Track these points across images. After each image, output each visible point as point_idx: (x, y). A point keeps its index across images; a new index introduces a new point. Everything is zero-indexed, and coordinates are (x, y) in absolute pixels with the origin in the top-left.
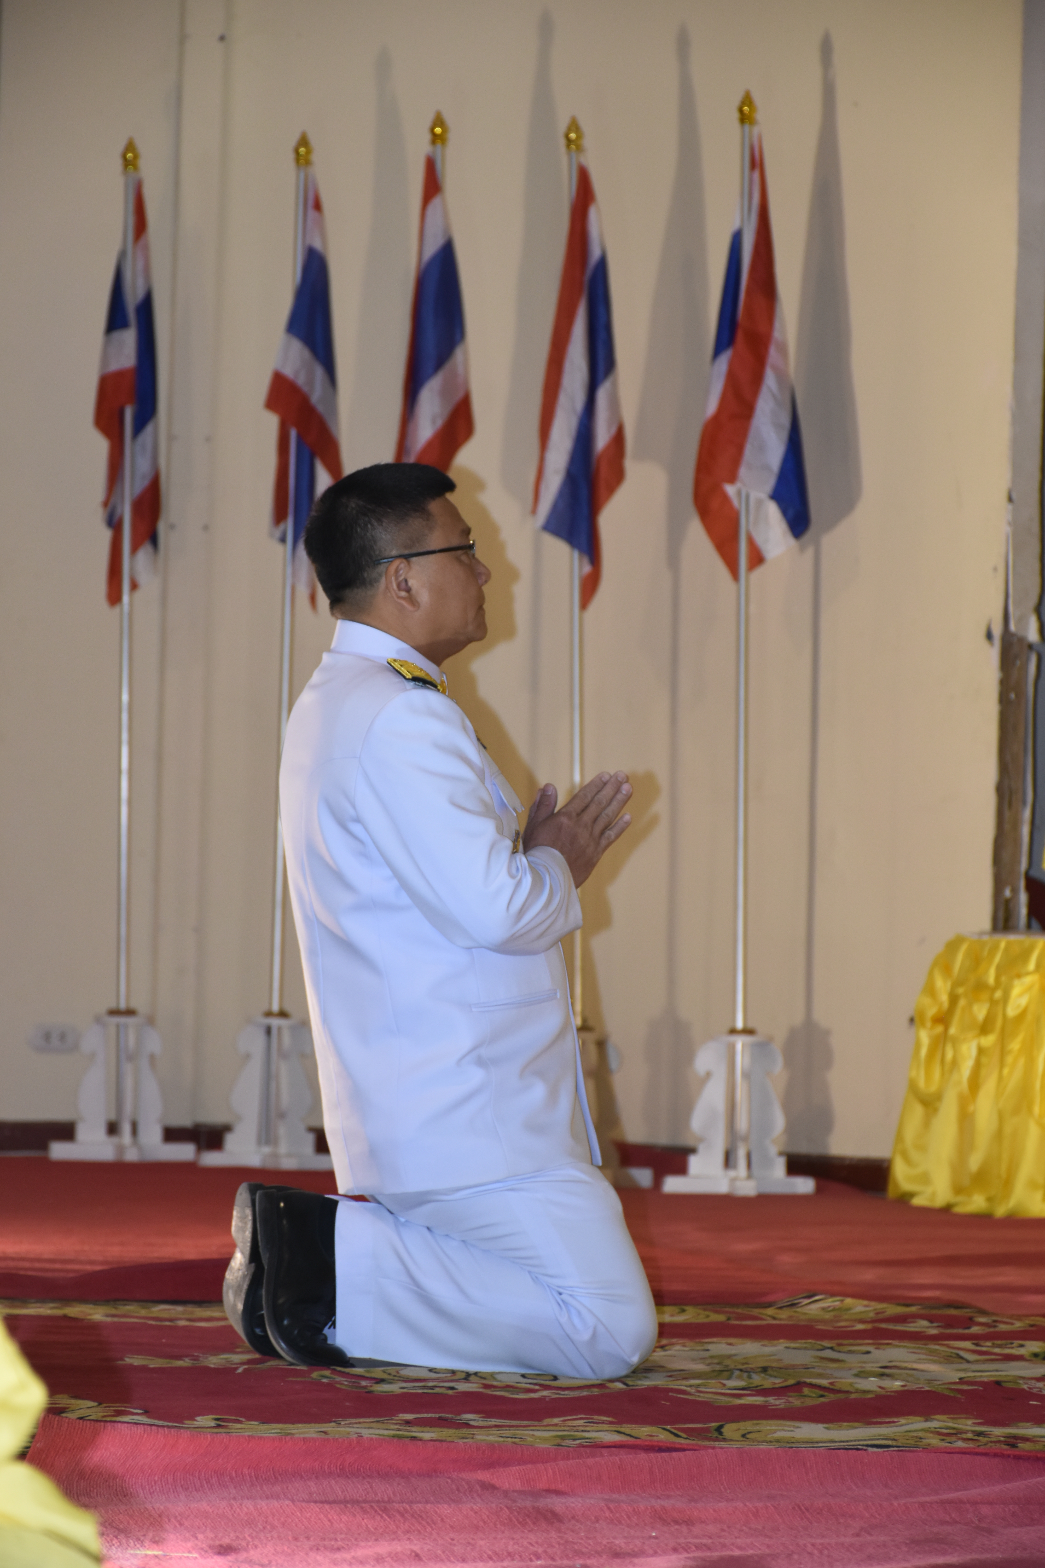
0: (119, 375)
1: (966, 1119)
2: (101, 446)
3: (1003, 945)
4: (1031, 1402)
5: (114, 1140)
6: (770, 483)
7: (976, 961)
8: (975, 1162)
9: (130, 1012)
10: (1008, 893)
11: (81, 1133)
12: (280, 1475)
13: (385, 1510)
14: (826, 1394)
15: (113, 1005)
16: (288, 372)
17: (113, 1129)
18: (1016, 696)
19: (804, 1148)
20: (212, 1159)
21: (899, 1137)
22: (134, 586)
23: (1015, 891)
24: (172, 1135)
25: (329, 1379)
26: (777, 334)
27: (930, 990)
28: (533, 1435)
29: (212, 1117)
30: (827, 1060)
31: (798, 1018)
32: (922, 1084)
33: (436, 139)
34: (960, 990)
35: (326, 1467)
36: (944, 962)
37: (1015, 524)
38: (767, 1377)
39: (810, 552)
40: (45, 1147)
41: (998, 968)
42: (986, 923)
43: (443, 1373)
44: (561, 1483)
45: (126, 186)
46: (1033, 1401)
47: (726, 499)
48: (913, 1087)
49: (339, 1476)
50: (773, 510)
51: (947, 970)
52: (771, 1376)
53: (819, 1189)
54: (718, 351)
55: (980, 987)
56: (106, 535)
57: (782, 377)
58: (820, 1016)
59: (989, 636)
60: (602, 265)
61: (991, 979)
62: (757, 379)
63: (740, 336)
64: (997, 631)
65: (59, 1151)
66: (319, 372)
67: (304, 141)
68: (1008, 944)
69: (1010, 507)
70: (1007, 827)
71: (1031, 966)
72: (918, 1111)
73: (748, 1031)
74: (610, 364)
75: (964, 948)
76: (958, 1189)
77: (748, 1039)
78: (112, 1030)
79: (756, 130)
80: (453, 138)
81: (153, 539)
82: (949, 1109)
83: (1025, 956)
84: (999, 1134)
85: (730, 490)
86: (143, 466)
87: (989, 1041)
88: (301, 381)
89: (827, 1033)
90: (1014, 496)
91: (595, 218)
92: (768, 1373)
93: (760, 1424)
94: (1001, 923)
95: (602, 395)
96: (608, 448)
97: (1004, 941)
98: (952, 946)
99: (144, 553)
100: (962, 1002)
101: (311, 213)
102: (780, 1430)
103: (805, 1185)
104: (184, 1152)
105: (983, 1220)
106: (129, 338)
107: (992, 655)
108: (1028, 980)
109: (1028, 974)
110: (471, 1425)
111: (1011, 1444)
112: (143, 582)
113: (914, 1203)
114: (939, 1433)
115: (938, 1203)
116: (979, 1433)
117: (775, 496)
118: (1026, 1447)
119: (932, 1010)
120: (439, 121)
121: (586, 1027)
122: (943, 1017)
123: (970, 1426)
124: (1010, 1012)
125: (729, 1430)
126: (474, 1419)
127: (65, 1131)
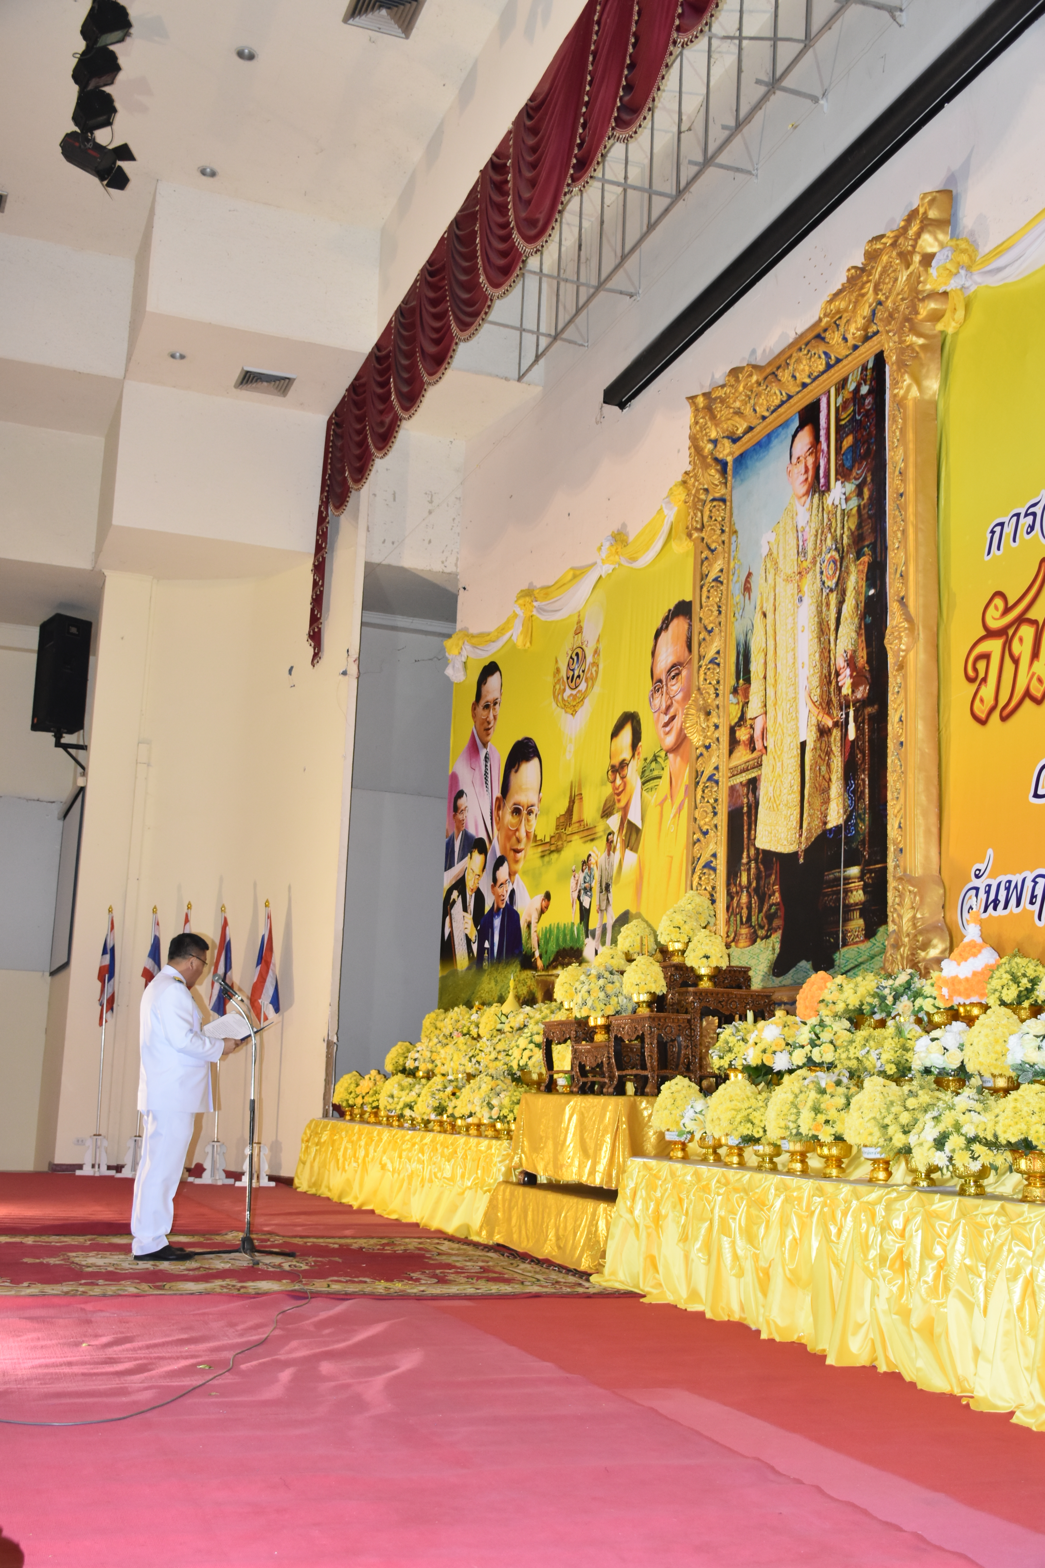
0: (104, 966)
1: (312, 1167)
2: (99, 984)
3: (322, 1122)
4: (259, 1272)
5: (94, 1169)
6: (270, 1000)
7: (317, 1126)
8: (313, 1180)
9: (99, 1135)
10: (327, 1107)
11: (85, 1167)
13: (44, 1322)
15: (95, 1133)
16: (148, 967)
17: (93, 1166)
18: (330, 1056)
19: (275, 1173)
20: (119, 1175)
21: (296, 1172)
22: (106, 1021)
23: (329, 1107)
24: (109, 1168)
25: (75, 1266)
26: (273, 960)
27: (305, 1133)
28: (111, 1289)
29: (121, 1163)
30: (280, 1150)
31: (274, 1139)
32: (303, 1158)
33: (188, 908)
34: (312, 1134)
36: (309, 1126)
37: (332, 1012)
39: (281, 1017)
40: (74, 1171)
41: (322, 1128)
42: (321, 1116)
45: (109, 917)
47: (259, 1003)
48: (300, 1159)
50: (271, 1006)
51: (310, 1128)
53: (276, 1185)
54: (257, 965)
55: (317, 1133)
56: (99, 1008)
57: (274, 973)
59: (324, 1040)
60: (229, 942)
61: (319, 1132)
62: (267, 972)
63: (263, 961)
64: (326, 1039)
65: (78, 1173)
66: (156, 967)
67: (155, 908)
68: (324, 1122)
70: (327, 1090)
71: (328, 1129)
72: (302, 1165)
73: (259, 1143)
74: (231, 968)
75: (314, 1122)
76: (310, 1187)
77: (259, 1145)
78: (94, 1140)
79: (269, 909)
80: (193, 908)
81: (112, 1009)
82: (308, 1165)
83: (327, 1125)
84: (319, 1174)
85: (260, 1001)
86: (111, 991)
87: (318, 1147)
88: (151, 970)
89: (281, 1143)
90: (332, 1005)
91: (228, 931)
94: (325, 1116)
97: (326, 1120)
98: (311, 1122)
99: (110, 1012)
100: (312, 1137)
101: (156, 925)
103: (273, 1184)
104: (112, 1173)
105: (314, 1196)
106: (108, 957)
107: (325, 1045)
108: (327, 1132)
110: (97, 1285)
111: (239, 1290)
112: (109, 1020)
113: (299, 1190)
114: (222, 1286)
115: (304, 1190)
116: (233, 1286)
117: (271, 1003)
118: (242, 1291)
119: (305, 1139)
120: (189, 904)
121: (218, 1141)
122: (308, 1141)
123: (234, 1283)
124: (322, 1140)
125: (168, 1286)
126: (101, 1282)
127: (80, 1167)
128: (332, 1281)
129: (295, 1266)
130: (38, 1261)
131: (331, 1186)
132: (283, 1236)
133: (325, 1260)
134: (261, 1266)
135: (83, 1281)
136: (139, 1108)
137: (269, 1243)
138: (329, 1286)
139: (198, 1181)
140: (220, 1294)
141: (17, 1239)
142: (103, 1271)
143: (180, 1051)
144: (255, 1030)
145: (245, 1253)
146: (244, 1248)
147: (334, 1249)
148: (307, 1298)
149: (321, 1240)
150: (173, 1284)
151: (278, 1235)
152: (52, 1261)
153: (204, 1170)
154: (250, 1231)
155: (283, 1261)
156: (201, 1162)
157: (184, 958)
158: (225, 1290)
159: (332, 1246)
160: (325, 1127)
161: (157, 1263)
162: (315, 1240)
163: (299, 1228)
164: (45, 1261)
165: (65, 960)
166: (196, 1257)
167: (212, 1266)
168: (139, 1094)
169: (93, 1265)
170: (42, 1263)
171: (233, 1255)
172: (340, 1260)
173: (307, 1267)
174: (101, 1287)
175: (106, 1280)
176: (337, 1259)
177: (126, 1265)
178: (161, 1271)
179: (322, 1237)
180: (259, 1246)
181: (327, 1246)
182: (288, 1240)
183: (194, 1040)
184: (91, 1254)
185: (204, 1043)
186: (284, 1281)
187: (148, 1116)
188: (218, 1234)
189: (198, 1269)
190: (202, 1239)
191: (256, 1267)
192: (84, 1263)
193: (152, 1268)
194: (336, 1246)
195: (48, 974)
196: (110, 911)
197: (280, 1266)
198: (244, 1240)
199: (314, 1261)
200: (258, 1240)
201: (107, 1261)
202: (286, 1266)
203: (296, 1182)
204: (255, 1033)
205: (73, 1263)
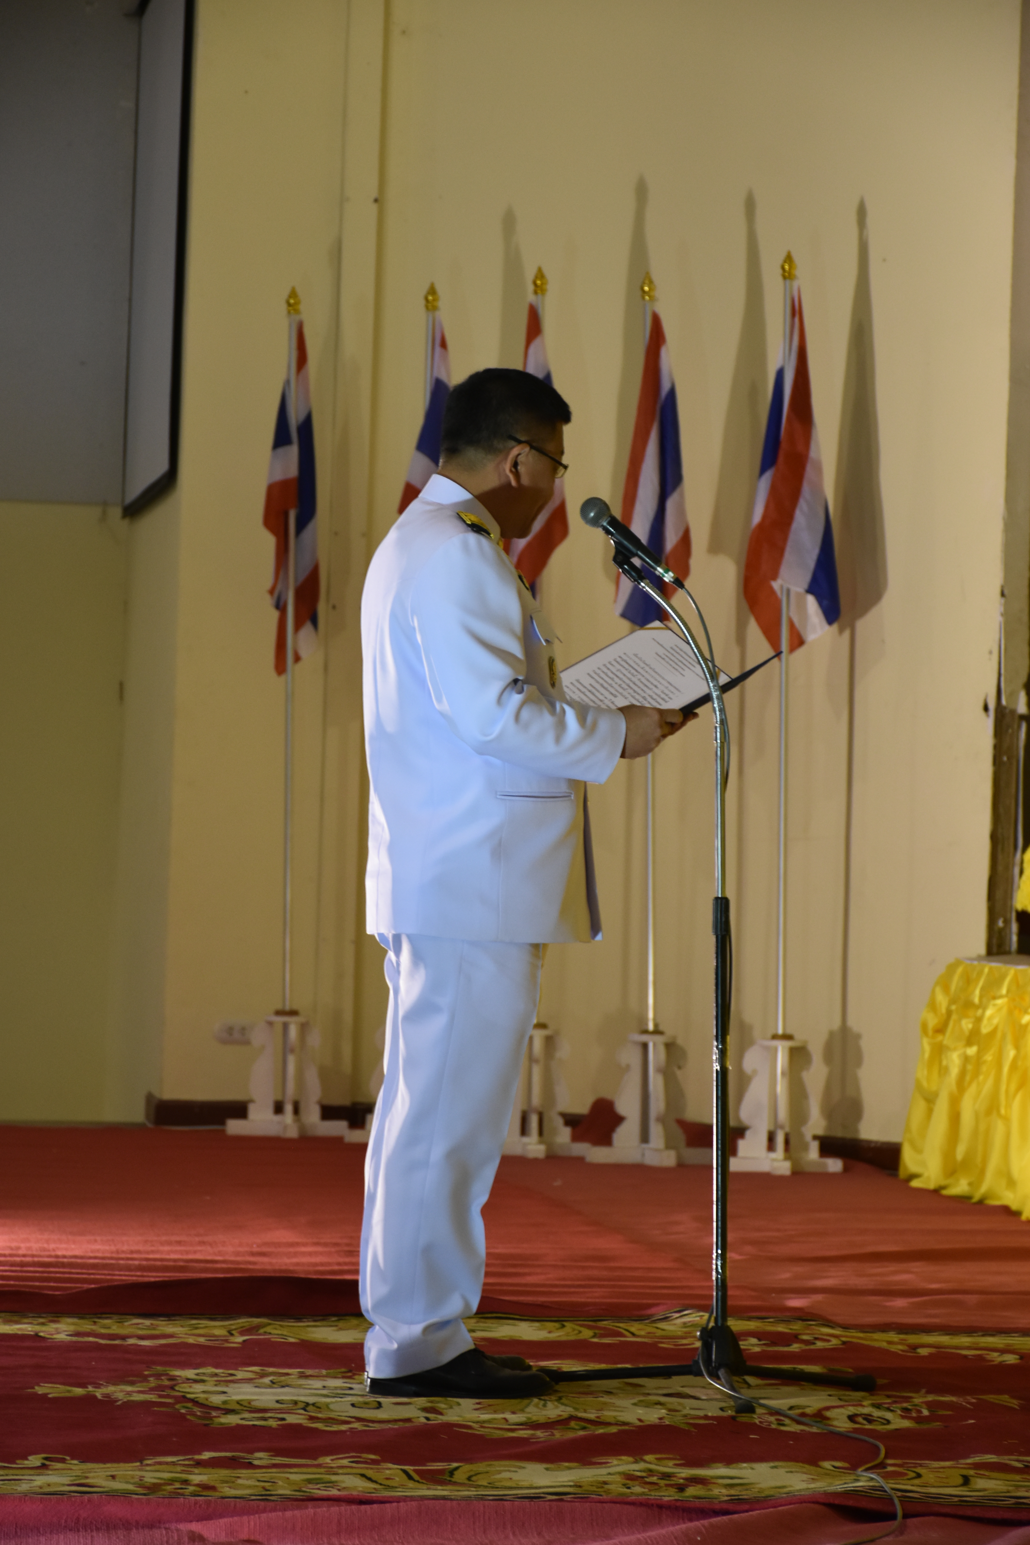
0: (283, 485)
2: (268, 541)
3: (986, 970)
4: (751, 1436)
5: (277, 1118)
6: (805, 578)
7: (968, 981)
8: (960, 1152)
9: (294, 1013)
10: (1001, 923)
11: (254, 1112)
12: (21, 1529)
14: (589, 1426)
15: (279, 1006)
17: (279, 1108)
18: (1008, 758)
21: (908, 1128)
22: (297, 659)
23: (1007, 922)
24: (329, 1112)
25: (187, 1410)
26: (813, 454)
27: (933, 1006)
28: (288, 1478)
29: (362, 1099)
30: (859, 1060)
31: (836, 1024)
32: (925, 1084)
33: (539, 288)
34: (953, 1007)
35: (63, 1521)
36: (944, 984)
37: (1006, 614)
38: (560, 1405)
39: (847, 634)
40: (223, 1123)
41: (982, 989)
42: (982, 950)
43: (287, 1404)
44: (259, 1535)
45: (290, 325)
46: (753, 1435)
47: (772, 592)
48: (919, 1087)
49: (70, 1530)
50: (811, 601)
51: (946, 989)
52: (563, 1404)
53: (846, 1169)
54: (763, 469)
55: (968, 1005)
56: (275, 614)
57: (818, 495)
58: (852, 1022)
59: (986, 708)
60: (672, 397)
61: (976, 1000)
62: (795, 494)
63: (781, 459)
64: (992, 705)
65: (234, 1127)
67: (432, 289)
68: (991, 969)
69: (1003, 600)
70: (1000, 868)
71: (1004, 991)
72: (922, 1106)
73: (787, 1037)
74: (678, 479)
75: (960, 970)
76: (949, 1174)
77: (788, 1044)
78: (279, 1028)
79: (795, 284)
81: (314, 618)
82: (942, 1107)
83: (1001, 979)
84: (975, 1132)
85: (776, 585)
86: (305, 560)
87: (972, 1051)
89: (858, 1037)
90: (1006, 592)
91: (667, 356)
92: (562, 1401)
93: (493, 1465)
94: (995, 950)
95: (670, 504)
96: (676, 548)
97: (995, 966)
98: (951, 969)
99: (306, 631)
100: (954, 1017)
101: (438, 349)
102: (506, 1471)
103: (834, 1165)
104: (338, 1128)
106: (293, 451)
107: (988, 723)
108: (999, 1002)
109: (1001, 997)
110: (250, 1466)
111: (681, 1488)
112: (303, 653)
113: (915, 1184)
114: (630, 1477)
115: (931, 1186)
116: (666, 1476)
117: (812, 589)
118: (692, 1491)
119: (932, 1021)
120: (540, 274)
121: (657, 1032)
122: (941, 1030)
123: (668, 1467)
124: (985, 1029)
125: (463, 1471)
126: (261, 1457)
127: (239, 1110)
128: (977, 1466)
129: (869, 1419)
130: (79, 1391)
131: (1016, 1172)
132: (845, 1327)
133: (967, 1401)
134: (759, 1417)
135: (206, 1455)
136: (371, 928)
137: (795, 1347)
138: (966, 1481)
139: (597, 1154)
140: (622, 1501)
141: (25, 1327)
142: (273, 1423)
143: (483, 749)
144: (723, 679)
145: (715, 1376)
146: (708, 1361)
147: (1003, 1368)
148: (892, 1517)
149: (965, 1340)
150: (481, 1467)
151: (829, 1323)
152: (120, 1392)
153: (619, 1120)
154: (725, 1310)
155: (834, 1402)
156: (606, 1094)
157: (491, 450)
158: (638, 1489)
159: (996, 1358)
160: (994, 983)
161: (441, 1403)
162: (944, 1340)
163: (900, 1303)
164: (99, 1393)
165: (163, 467)
166: (562, 1386)
167: (608, 1415)
168: (370, 884)
169: (247, 1407)
170: (90, 1399)
171: (676, 1383)
172: (1014, 1403)
173: (906, 1424)
174: (259, 1474)
175: (278, 1452)
176: (1005, 1399)
177: (342, 1408)
178: (449, 1426)
179: (970, 1330)
180: (763, 1356)
181: (980, 1358)
182: (856, 1337)
183: (525, 714)
184: (240, 1374)
185: (561, 725)
186: (827, 1465)
187: (398, 952)
188: (640, 1319)
189: (563, 1423)
190: (586, 1334)
191: (744, 1418)
192: (216, 1400)
193: (421, 1418)
194: (1011, 1359)
195: (116, 512)
196: (293, 303)
197: (820, 1416)
198: (707, 1335)
199: (930, 1405)
200: (759, 1335)
201: (287, 1395)
202: (840, 1420)
203: (909, 1160)
204: (725, 688)
205: (184, 1399)
